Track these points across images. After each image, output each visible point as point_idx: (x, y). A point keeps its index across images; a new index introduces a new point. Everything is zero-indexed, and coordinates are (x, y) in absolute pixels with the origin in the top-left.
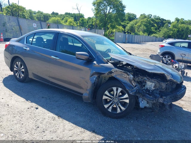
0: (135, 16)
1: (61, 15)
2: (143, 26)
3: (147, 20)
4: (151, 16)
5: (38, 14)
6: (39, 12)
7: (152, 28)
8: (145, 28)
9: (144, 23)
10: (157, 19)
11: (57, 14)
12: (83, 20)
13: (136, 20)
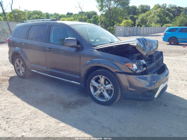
0: (148, 8)
1: (75, 15)
2: (156, 17)
3: (161, 10)
4: (166, 5)
5: (54, 16)
6: (55, 14)
7: (167, 18)
8: (158, 19)
9: (158, 14)
10: (173, 8)
11: (72, 14)
12: (95, 17)
13: (149, 11)
